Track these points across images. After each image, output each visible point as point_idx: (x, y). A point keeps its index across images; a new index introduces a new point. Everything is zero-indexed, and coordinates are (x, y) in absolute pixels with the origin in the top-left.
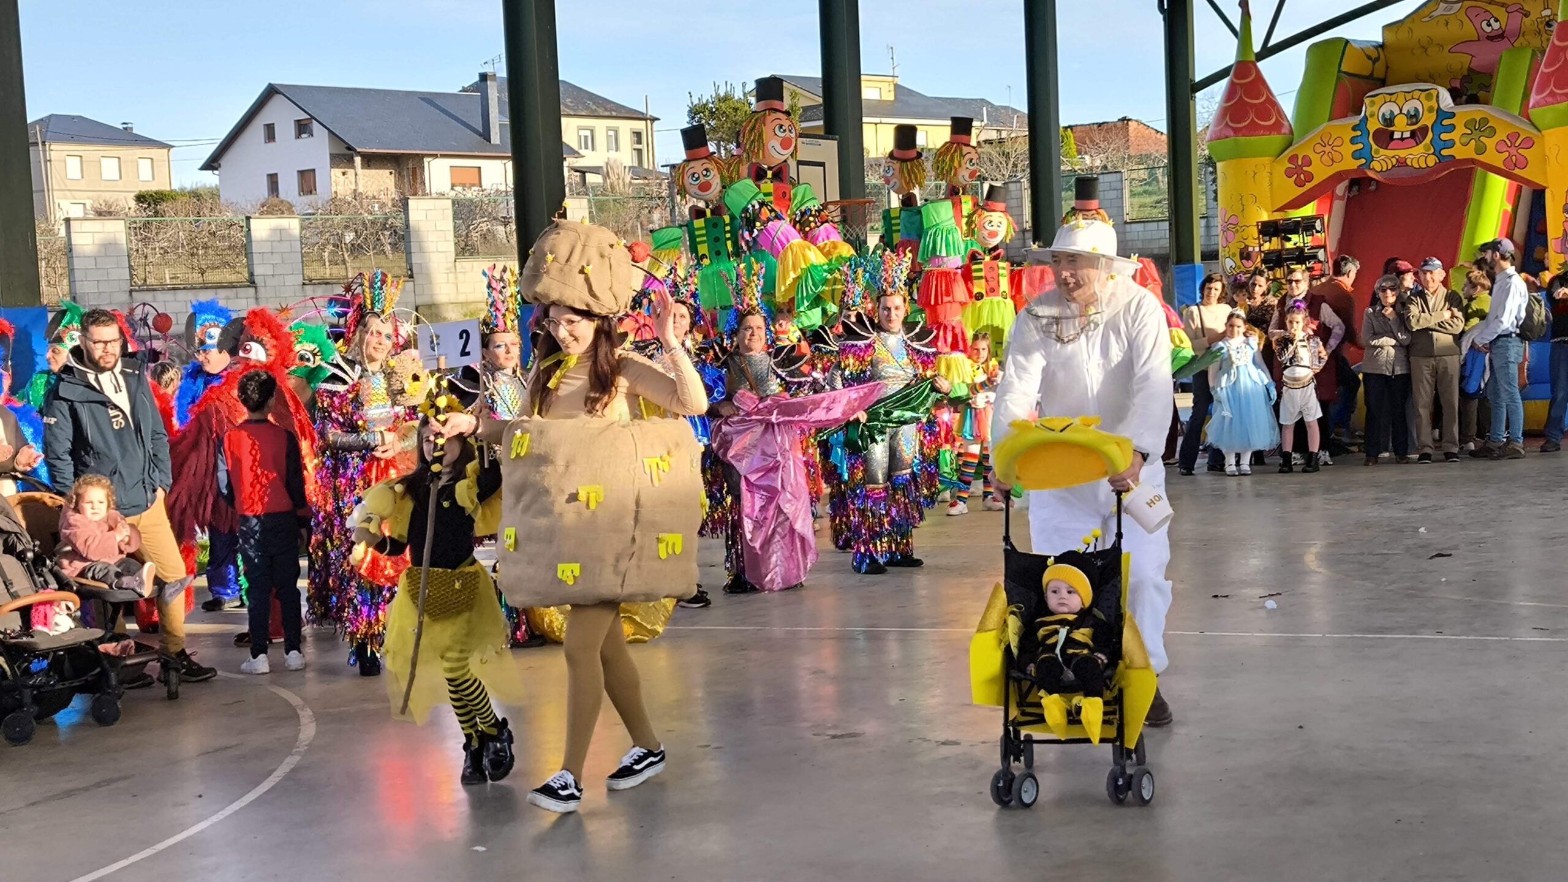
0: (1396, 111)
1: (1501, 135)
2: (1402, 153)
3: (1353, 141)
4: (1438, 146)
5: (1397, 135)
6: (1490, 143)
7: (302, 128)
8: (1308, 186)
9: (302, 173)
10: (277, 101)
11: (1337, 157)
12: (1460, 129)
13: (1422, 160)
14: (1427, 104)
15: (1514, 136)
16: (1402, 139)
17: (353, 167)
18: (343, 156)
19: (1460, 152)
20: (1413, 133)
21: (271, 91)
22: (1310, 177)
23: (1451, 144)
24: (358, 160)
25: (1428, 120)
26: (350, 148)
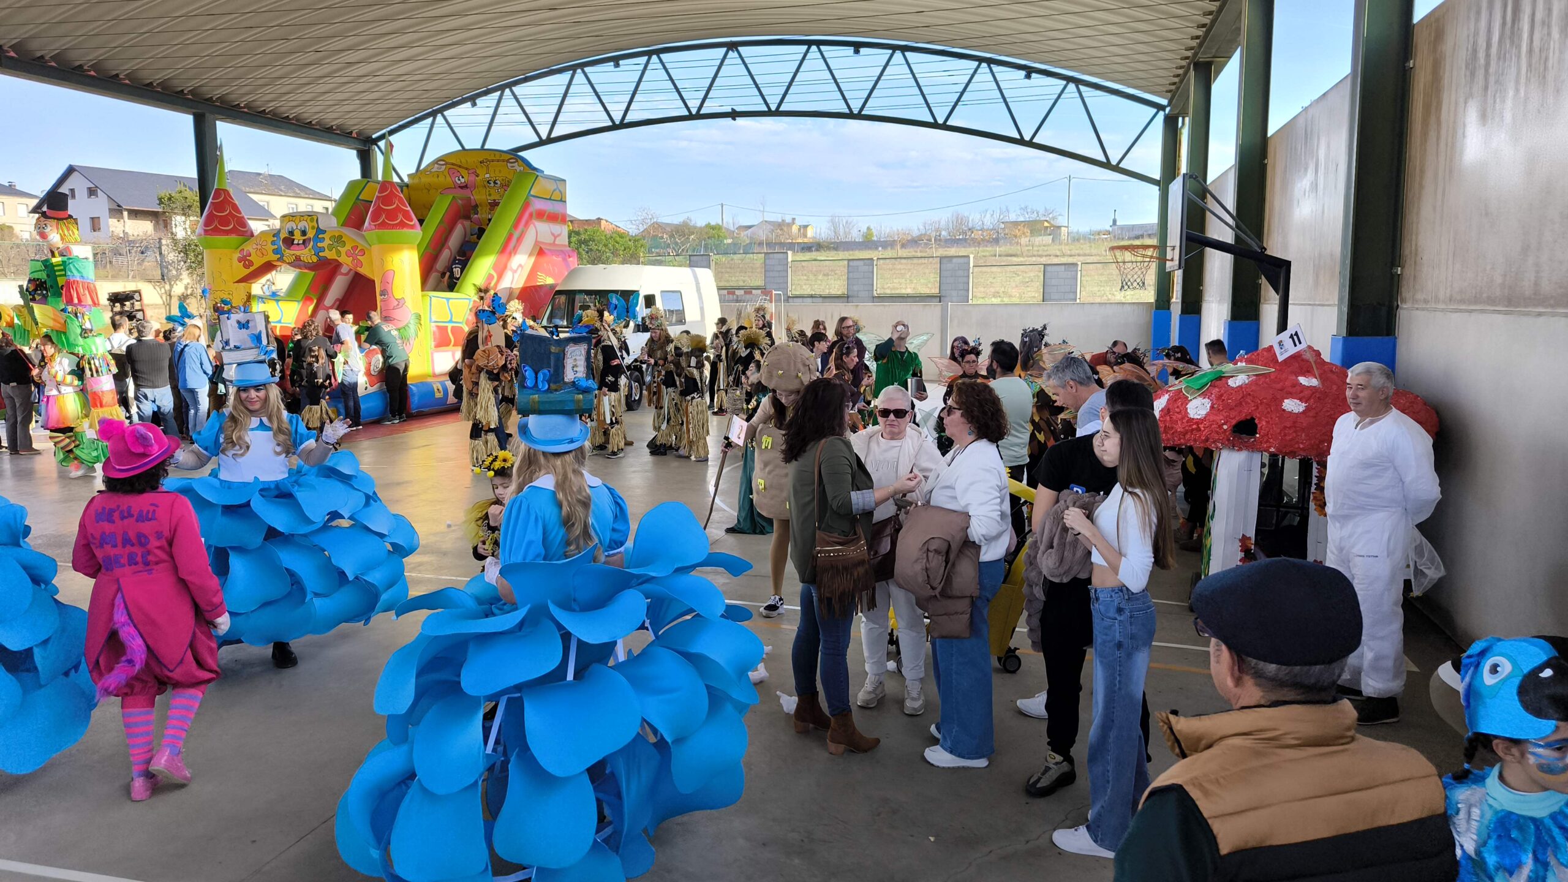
0: (295, 228)
1: (348, 247)
2: (298, 253)
3: (273, 243)
4: (318, 251)
5: (296, 242)
6: (343, 250)
7: (92, 192)
8: (252, 269)
9: (92, 219)
10: (75, 175)
11: (265, 253)
12: (327, 242)
13: (309, 258)
14: (311, 224)
15: (355, 248)
16: (298, 244)
17: (123, 218)
18: (117, 211)
19: (330, 255)
20: (304, 241)
21: (71, 170)
22: (251, 263)
23: (322, 249)
24: (125, 214)
25: (311, 234)
26: (119, 206)
